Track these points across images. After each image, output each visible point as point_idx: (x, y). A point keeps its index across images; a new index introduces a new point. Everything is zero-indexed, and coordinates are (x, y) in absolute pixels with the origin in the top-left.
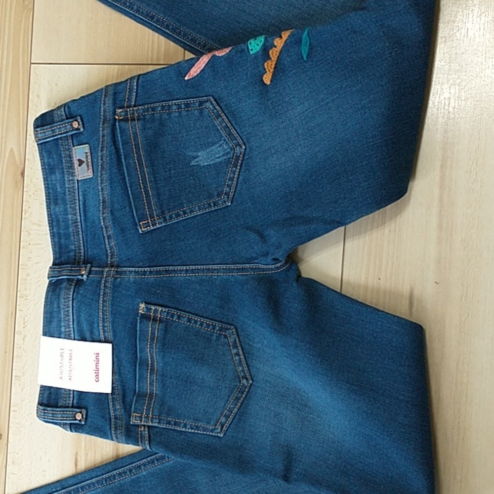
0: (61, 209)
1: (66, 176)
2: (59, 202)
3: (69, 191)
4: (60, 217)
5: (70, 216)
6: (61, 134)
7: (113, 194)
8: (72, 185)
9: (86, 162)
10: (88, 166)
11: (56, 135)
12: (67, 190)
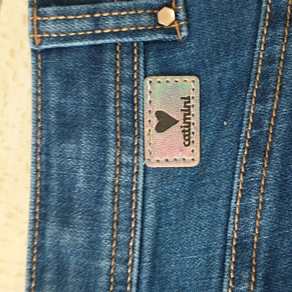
0: (81, 240)
1: (112, 151)
2: (78, 218)
3: (114, 193)
4: (73, 260)
5: (104, 264)
6: (119, 34)
7: (279, 229)
8: (125, 180)
9: (181, 123)
10: (187, 134)
11: (103, 35)
12: (108, 190)
